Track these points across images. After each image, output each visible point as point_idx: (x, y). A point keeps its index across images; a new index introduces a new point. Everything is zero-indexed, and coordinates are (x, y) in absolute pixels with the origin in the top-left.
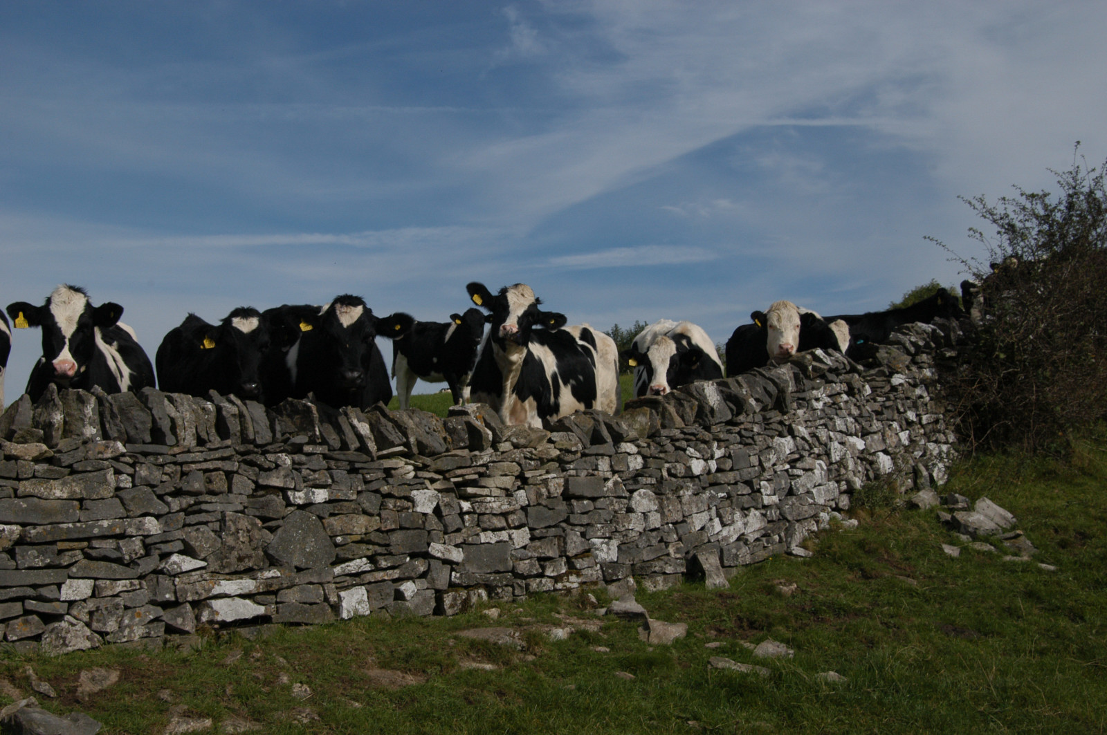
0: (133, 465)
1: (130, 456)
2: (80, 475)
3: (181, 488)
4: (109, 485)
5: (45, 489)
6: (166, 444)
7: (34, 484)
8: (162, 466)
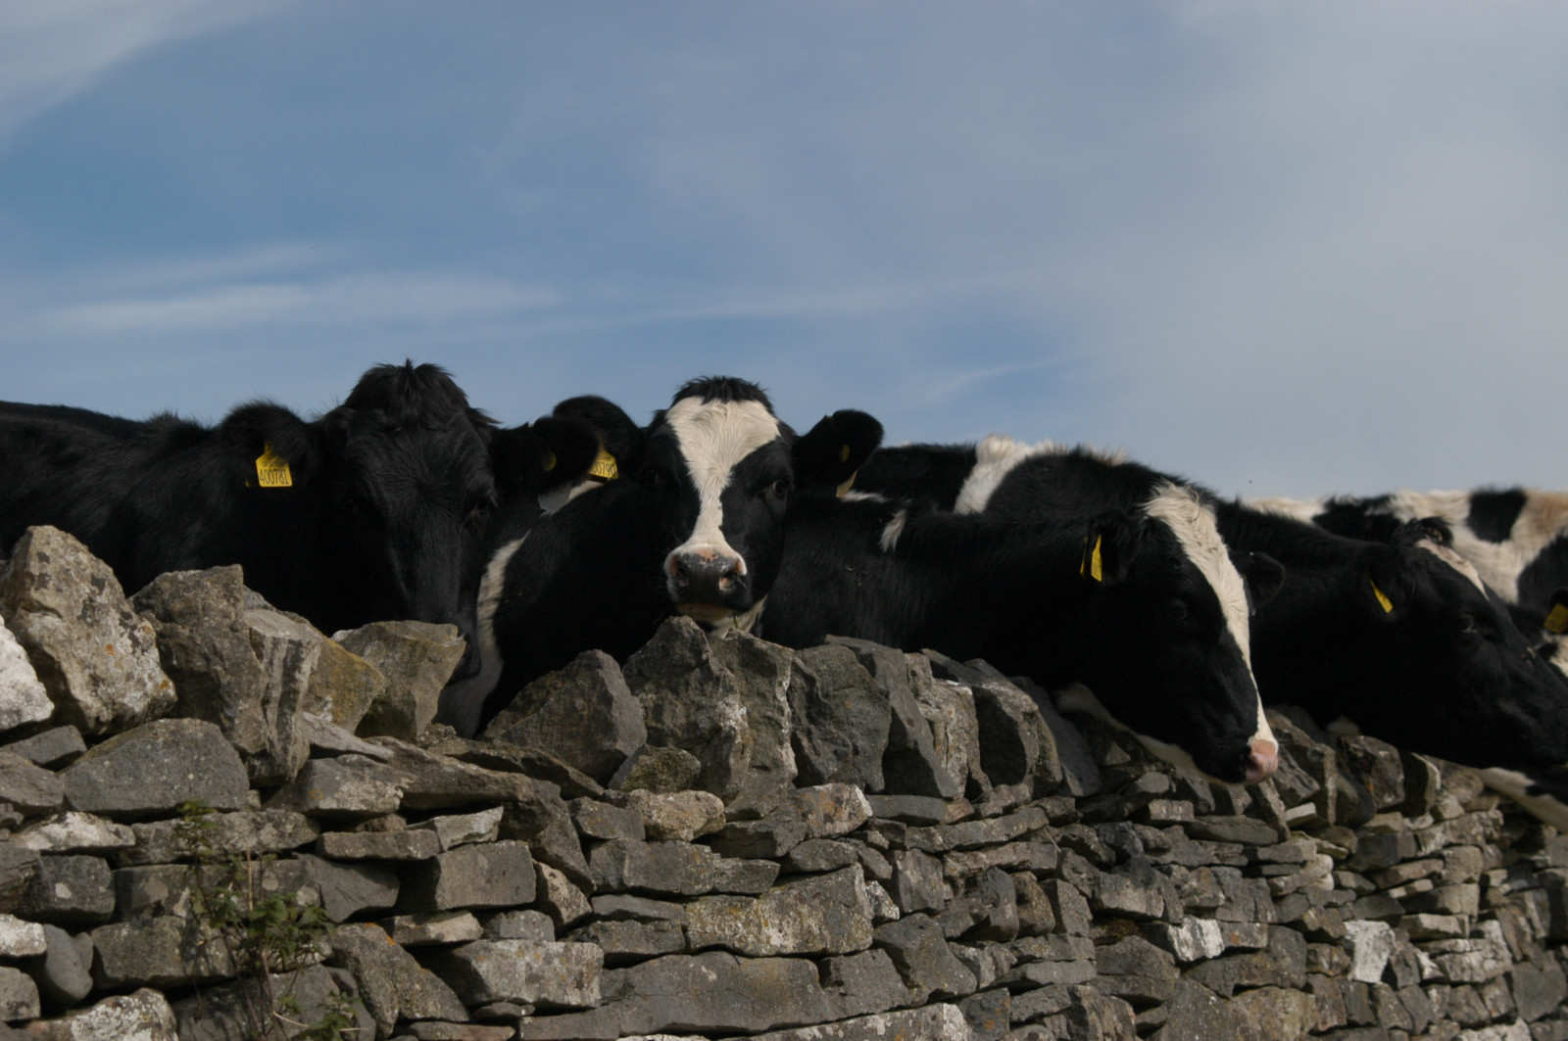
0: (888, 853)
1: (882, 829)
2: (812, 883)
3: (988, 918)
4: (860, 912)
5: (747, 924)
6: (938, 795)
7: (720, 911)
8: (939, 855)
